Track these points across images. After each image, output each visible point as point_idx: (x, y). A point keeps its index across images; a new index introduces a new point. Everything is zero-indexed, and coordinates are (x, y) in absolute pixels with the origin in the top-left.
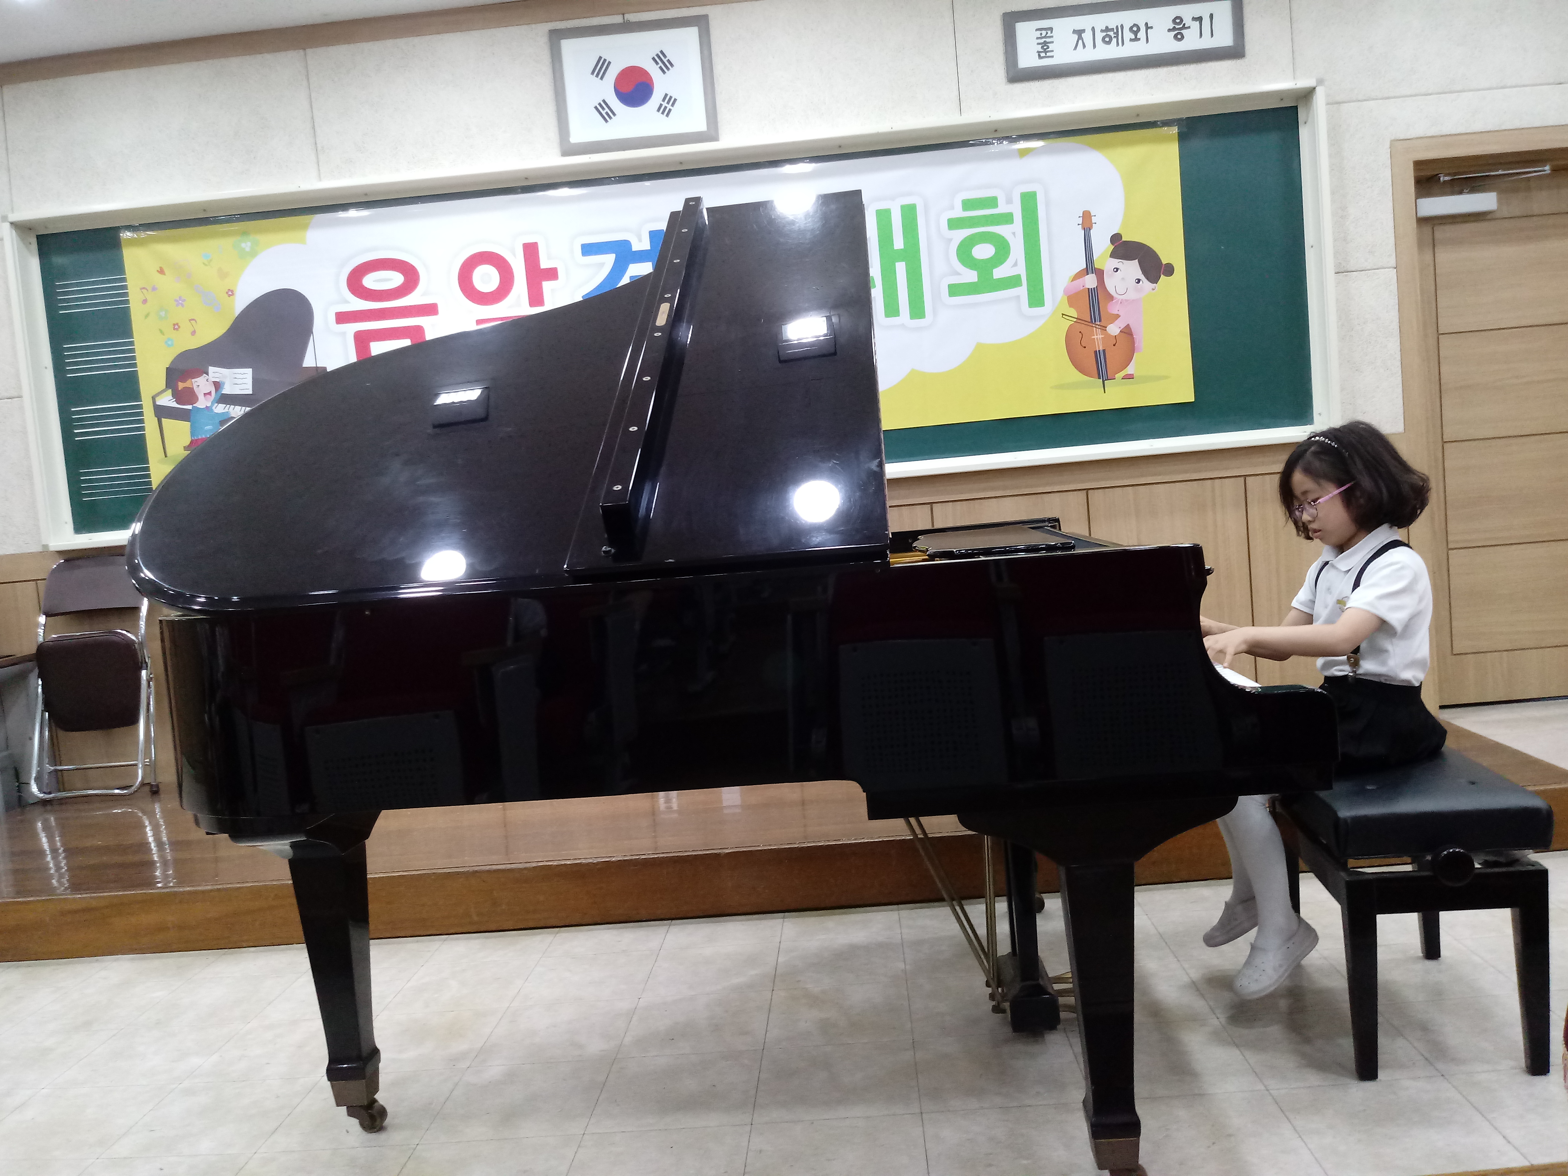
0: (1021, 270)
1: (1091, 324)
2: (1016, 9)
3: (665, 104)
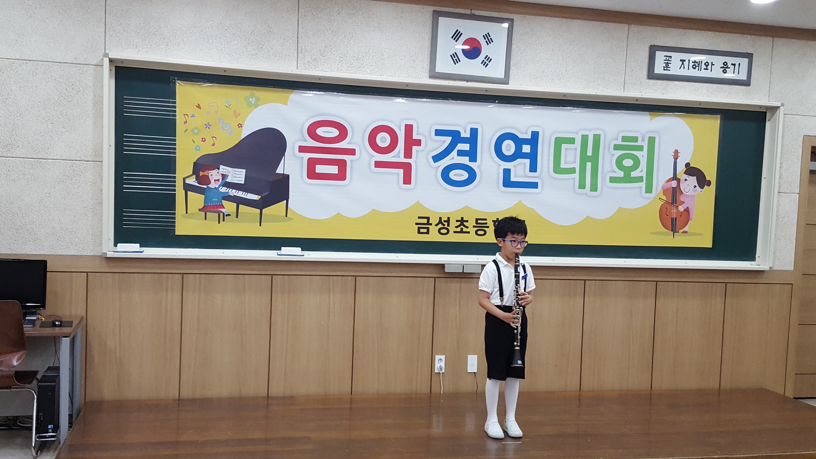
0: (644, 174)
1: (671, 204)
2: (655, 45)
3: (485, 60)
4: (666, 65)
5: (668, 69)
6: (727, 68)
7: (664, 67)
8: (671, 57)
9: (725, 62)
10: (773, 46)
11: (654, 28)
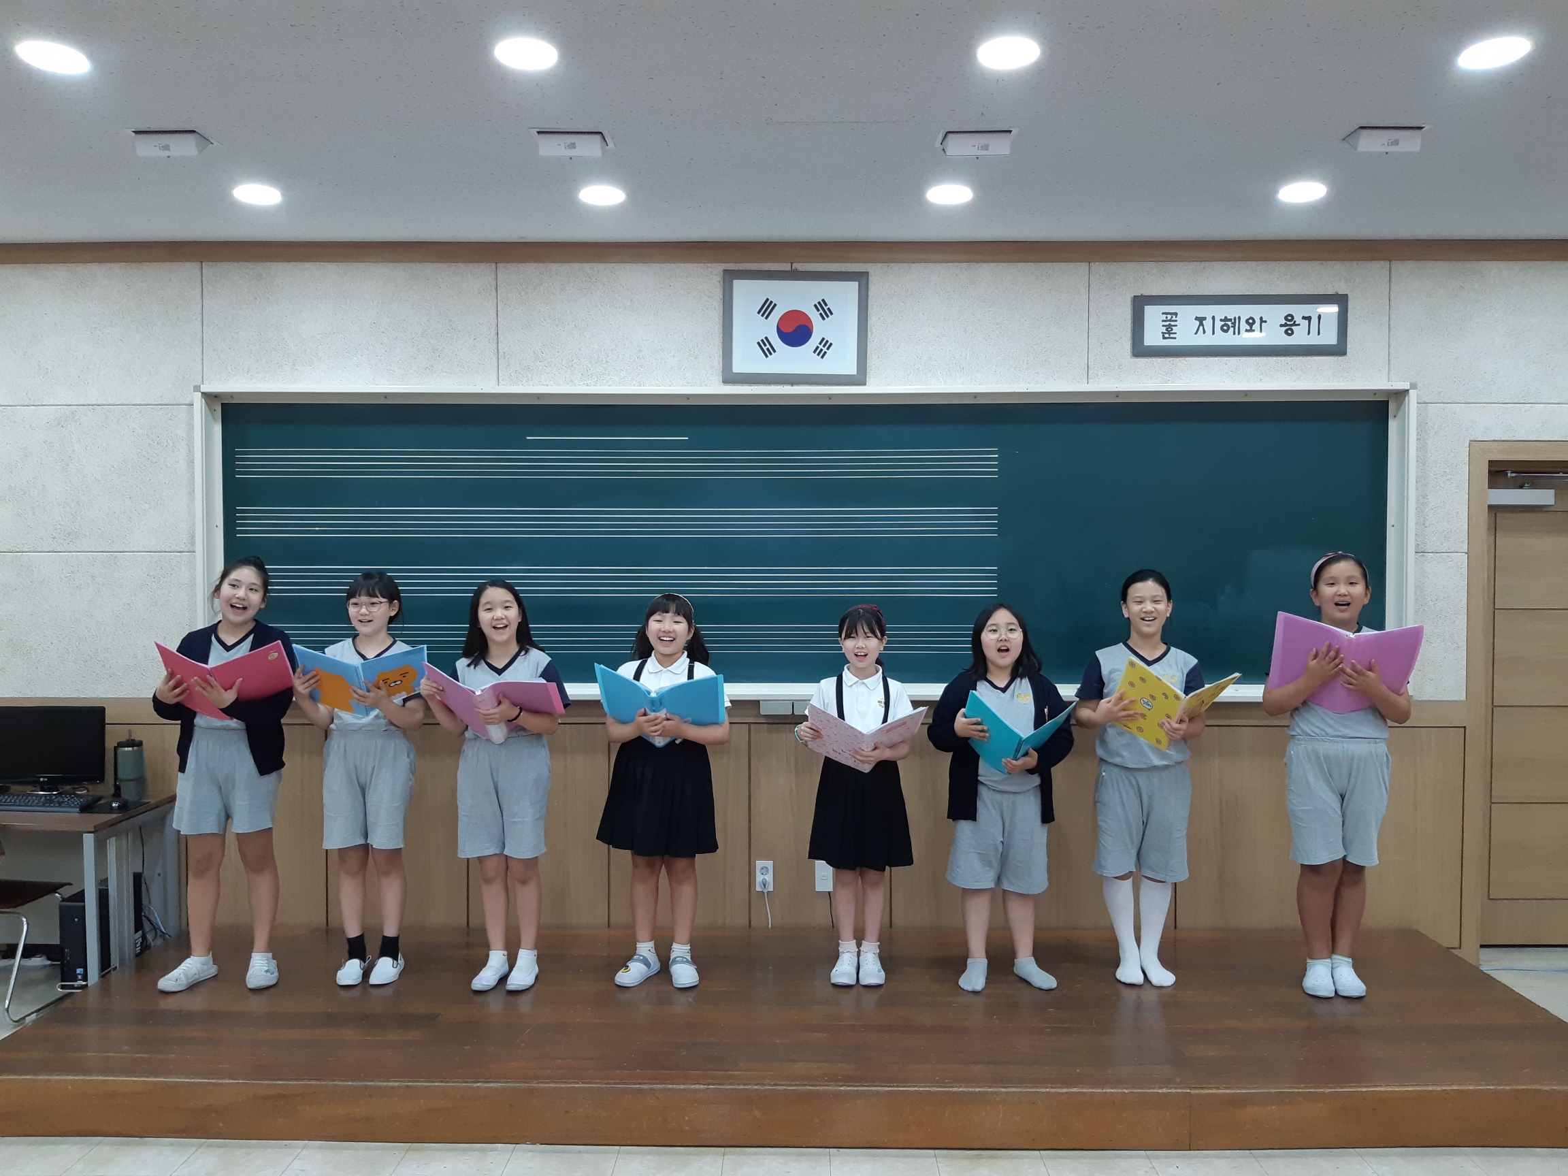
2: (1146, 294)
3: (821, 347)
4: (1167, 330)
5: (1172, 336)
6: (1295, 324)
7: (1163, 333)
8: (1176, 314)
9: (1289, 315)
10: (1390, 278)
11: (1139, 266)
